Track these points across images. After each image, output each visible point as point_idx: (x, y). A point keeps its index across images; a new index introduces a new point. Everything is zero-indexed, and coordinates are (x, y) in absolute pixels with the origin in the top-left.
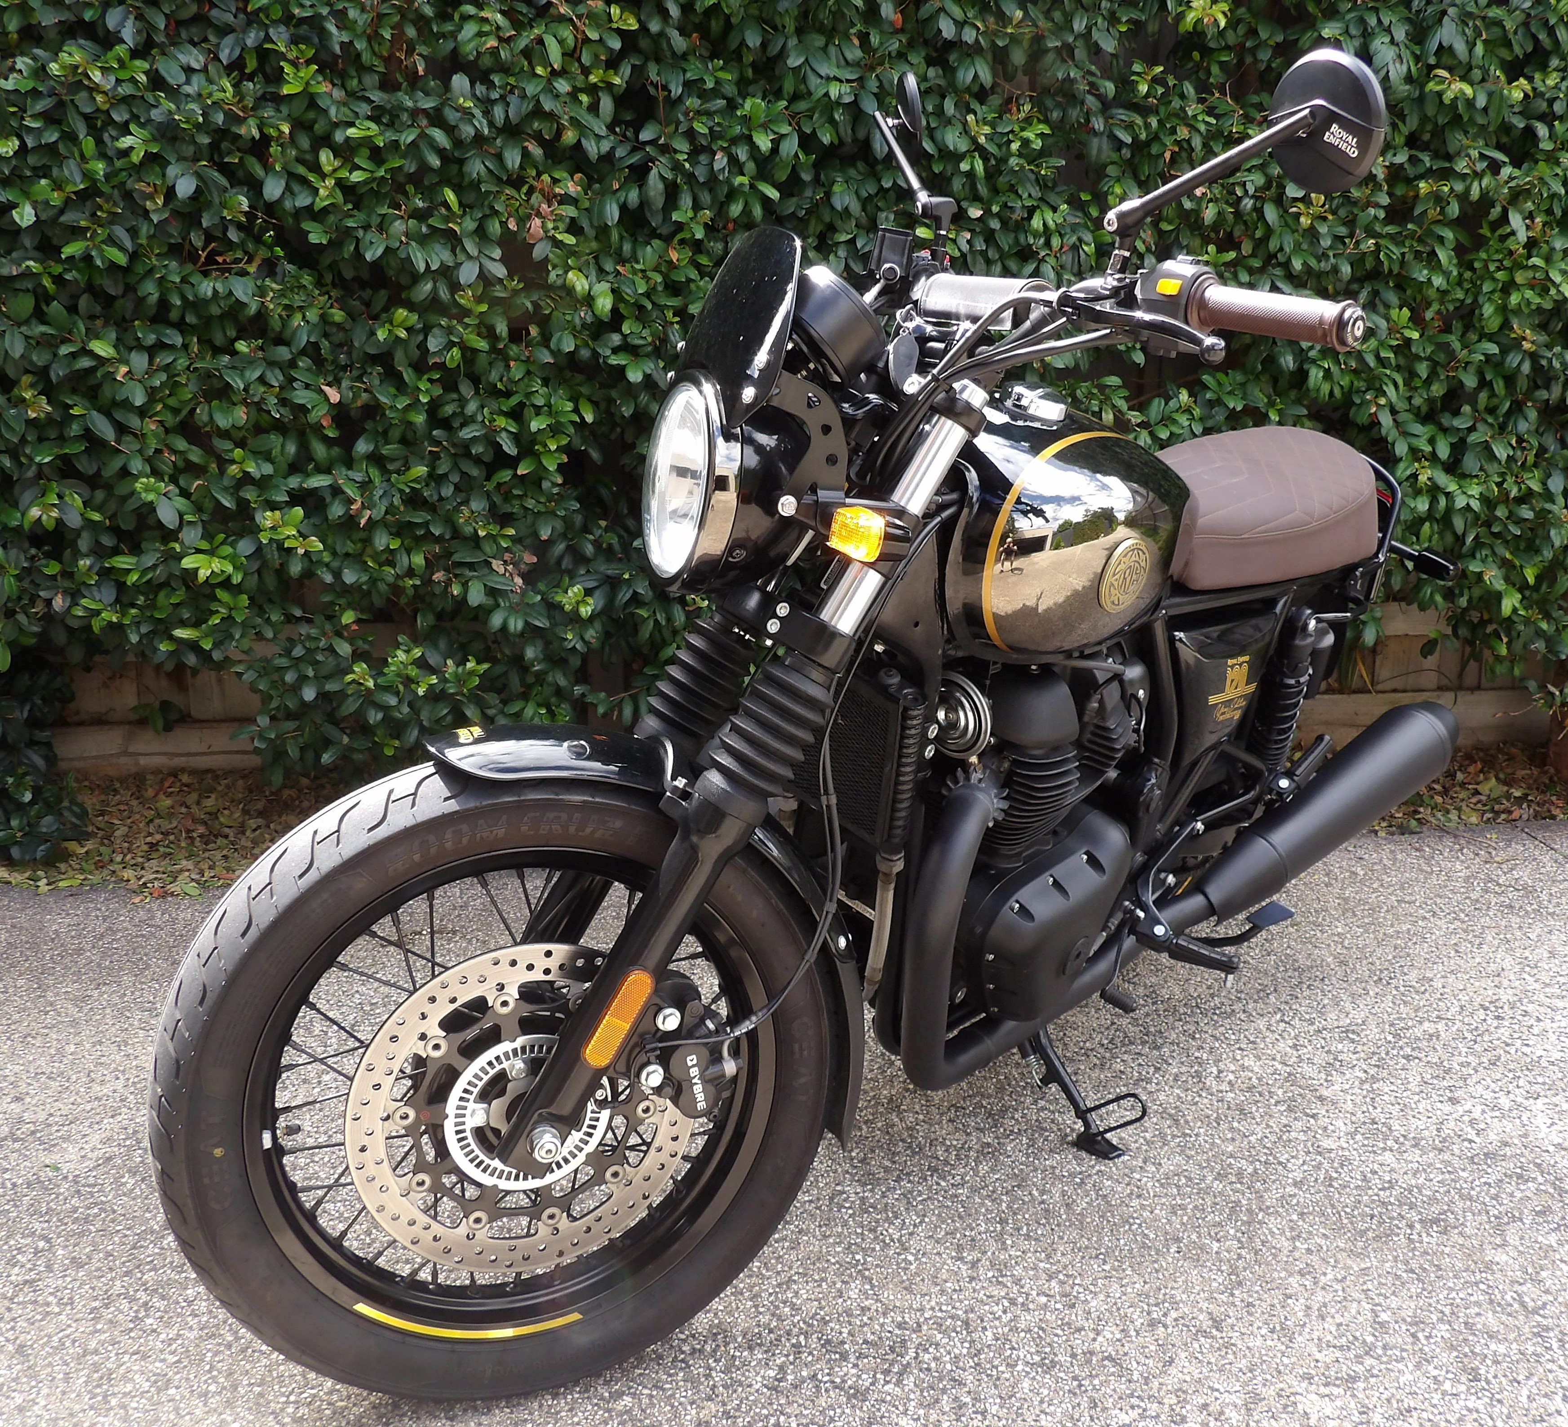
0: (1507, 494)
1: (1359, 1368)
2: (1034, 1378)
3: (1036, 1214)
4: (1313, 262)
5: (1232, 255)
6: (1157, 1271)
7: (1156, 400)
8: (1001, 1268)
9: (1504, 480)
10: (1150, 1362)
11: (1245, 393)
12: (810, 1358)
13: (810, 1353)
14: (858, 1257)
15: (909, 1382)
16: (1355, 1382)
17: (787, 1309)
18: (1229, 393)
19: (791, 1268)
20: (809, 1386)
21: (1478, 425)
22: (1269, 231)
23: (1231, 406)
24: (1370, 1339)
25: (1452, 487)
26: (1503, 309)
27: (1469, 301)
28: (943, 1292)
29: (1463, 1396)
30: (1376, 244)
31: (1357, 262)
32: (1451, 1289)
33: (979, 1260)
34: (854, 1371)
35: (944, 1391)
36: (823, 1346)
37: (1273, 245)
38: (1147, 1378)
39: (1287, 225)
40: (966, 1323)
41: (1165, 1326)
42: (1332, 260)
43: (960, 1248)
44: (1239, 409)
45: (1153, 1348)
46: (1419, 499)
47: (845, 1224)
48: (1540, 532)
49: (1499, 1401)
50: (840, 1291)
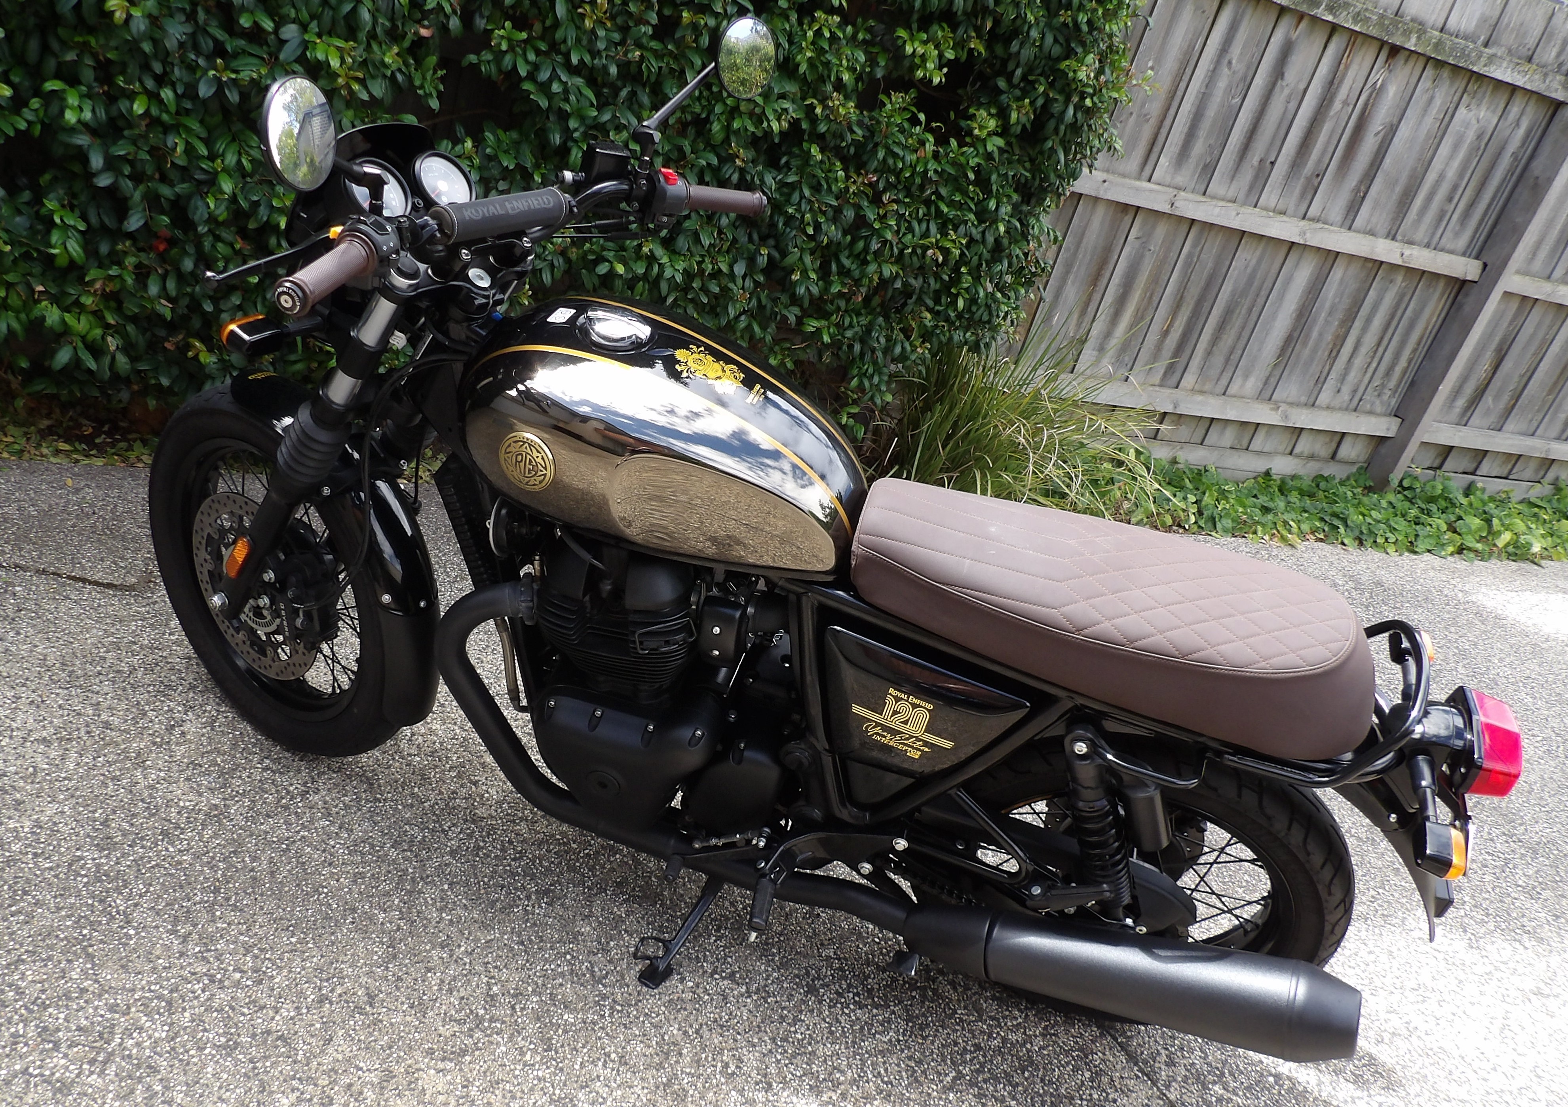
0: (703, 271)
1: (469, 1041)
2: (217, 1062)
3: (244, 883)
4: (587, 59)
5: (524, 35)
6: (333, 943)
7: (445, 142)
8: (207, 941)
9: (703, 261)
10: (314, 1041)
11: (518, 152)
12: (25, 1050)
13: (26, 1044)
14: (85, 932)
15: (111, 1070)
16: (464, 1055)
17: (11, 994)
18: (505, 152)
19: (21, 945)
20: (19, 1080)
21: (693, 214)
22: (557, 24)
23: (505, 164)
24: (481, 1012)
25: (665, 260)
26: (728, 128)
27: (704, 116)
28: (154, 970)
29: (537, 1067)
30: (642, 56)
31: (624, 67)
32: (546, 960)
33: (190, 934)
34: (63, 1062)
35: (140, 1080)
36: (39, 1035)
37: (559, 35)
38: (308, 1058)
39: (573, 20)
40: (169, 1003)
41: (331, 1003)
42: (604, 61)
43: (176, 920)
44: (511, 167)
45: (318, 1026)
46: (639, 263)
47: (78, 895)
48: (721, 301)
49: (561, 1070)
50: (63, 971)
